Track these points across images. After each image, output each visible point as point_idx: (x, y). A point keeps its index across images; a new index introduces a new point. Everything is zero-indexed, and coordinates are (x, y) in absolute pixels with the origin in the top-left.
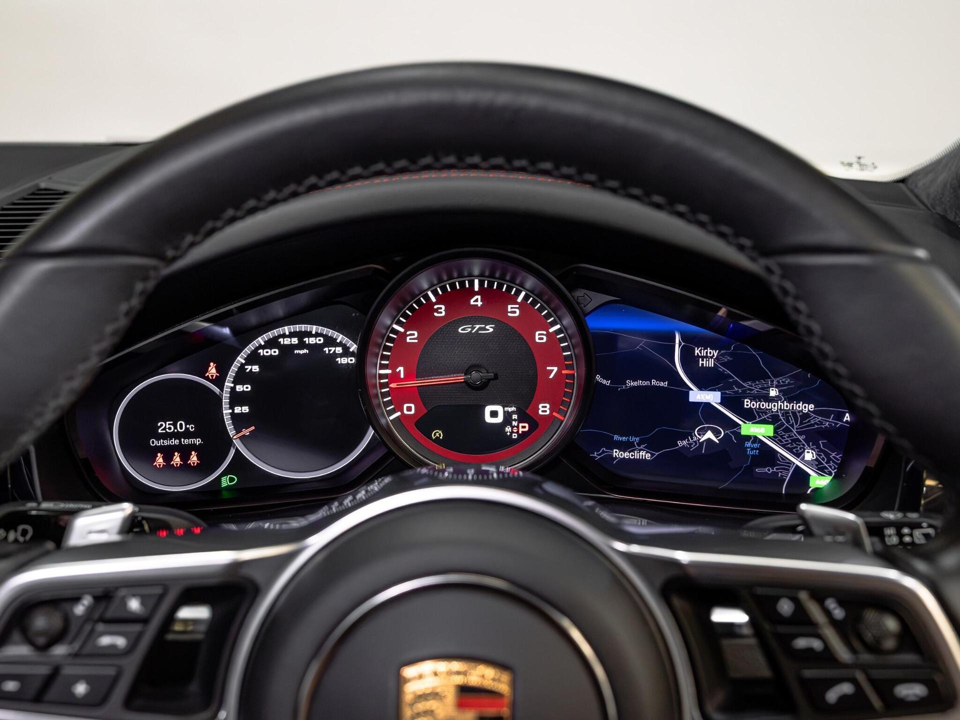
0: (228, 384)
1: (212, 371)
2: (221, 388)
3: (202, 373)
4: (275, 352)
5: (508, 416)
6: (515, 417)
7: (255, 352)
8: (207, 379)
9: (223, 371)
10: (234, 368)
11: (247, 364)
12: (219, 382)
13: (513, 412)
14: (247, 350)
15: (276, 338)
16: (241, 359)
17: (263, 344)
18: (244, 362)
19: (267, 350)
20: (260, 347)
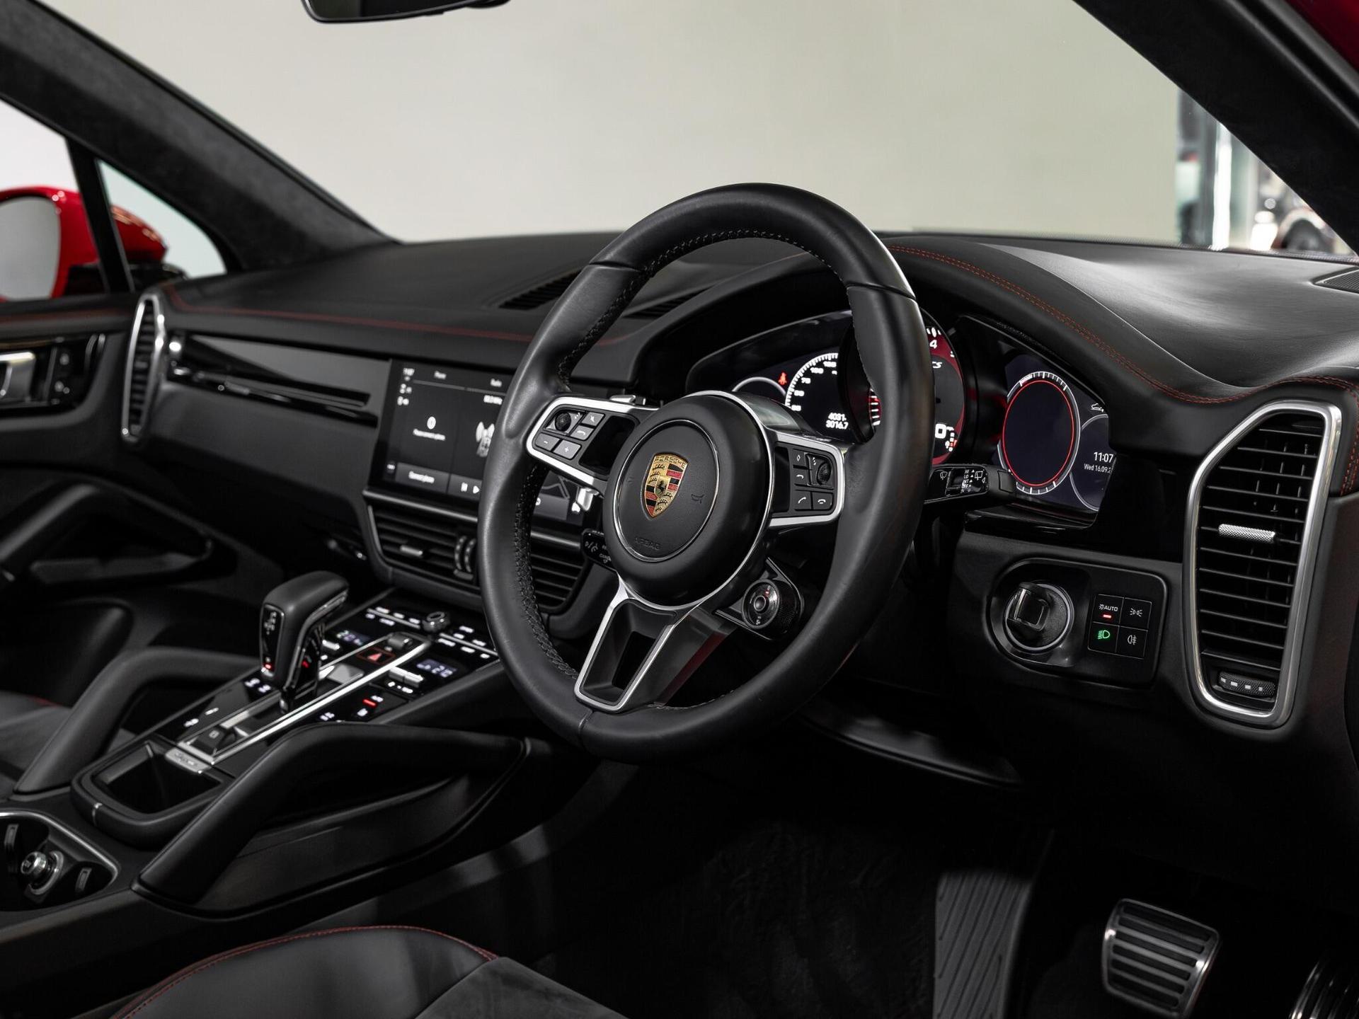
0: (791, 389)
1: (783, 379)
2: (786, 390)
3: (777, 379)
4: (820, 371)
5: (948, 433)
6: (952, 435)
7: (809, 370)
8: (779, 383)
9: (789, 379)
10: (795, 379)
11: (804, 376)
12: (786, 387)
13: (952, 432)
14: (804, 368)
15: (822, 361)
16: (800, 373)
17: (814, 364)
18: (802, 375)
19: (816, 369)
20: (813, 366)
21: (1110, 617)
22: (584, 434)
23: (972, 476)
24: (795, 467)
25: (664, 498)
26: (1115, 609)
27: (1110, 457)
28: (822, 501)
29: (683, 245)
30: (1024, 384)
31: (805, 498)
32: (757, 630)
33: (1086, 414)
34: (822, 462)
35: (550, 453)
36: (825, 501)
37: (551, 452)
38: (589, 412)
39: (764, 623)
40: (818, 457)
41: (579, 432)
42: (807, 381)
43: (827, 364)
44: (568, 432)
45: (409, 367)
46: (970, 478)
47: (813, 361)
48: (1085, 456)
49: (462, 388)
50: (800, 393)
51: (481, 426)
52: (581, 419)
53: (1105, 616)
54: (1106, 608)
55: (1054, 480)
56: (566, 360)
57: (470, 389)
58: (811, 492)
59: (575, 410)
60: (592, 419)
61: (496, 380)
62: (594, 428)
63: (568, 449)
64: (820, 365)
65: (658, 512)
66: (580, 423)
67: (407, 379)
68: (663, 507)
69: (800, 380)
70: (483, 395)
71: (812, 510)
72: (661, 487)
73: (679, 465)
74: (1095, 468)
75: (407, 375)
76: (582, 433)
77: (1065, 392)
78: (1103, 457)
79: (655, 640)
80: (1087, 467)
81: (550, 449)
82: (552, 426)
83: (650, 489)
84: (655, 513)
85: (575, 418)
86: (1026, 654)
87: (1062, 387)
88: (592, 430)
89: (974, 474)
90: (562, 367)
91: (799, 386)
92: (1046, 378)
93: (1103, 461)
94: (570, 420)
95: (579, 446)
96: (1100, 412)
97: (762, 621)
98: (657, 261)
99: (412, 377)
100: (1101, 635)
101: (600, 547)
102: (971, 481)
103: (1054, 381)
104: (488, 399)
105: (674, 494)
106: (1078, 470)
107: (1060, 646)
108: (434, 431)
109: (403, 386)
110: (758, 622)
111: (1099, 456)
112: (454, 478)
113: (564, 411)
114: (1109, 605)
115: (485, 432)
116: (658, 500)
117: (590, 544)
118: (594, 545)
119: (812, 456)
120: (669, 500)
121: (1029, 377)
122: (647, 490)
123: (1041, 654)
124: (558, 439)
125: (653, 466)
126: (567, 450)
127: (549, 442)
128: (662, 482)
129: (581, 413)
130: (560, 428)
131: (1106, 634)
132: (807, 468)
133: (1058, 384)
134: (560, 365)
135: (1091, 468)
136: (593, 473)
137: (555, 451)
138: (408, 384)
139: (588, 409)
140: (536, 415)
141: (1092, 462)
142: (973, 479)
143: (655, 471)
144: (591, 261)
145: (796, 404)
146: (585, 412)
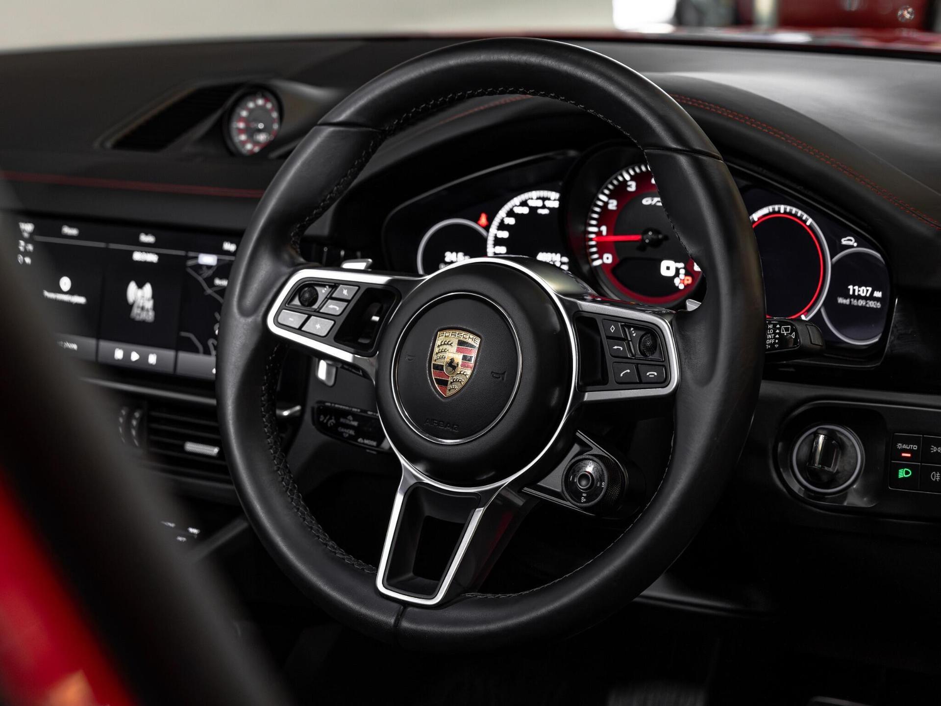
0: (493, 230)
1: (483, 220)
2: (488, 232)
3: (476, 221)
4: (525, 210)
5: (678, 270)
6: (682, 271)
7: (512, 210)
8: (479, 225)
9: (490, 220)
10: (497, 220)
11: (507, 217)
12: (487, 228)
13: (682, 268)
14: (507, 208)
15: (526, 201)
16: (502, 213)
17: (518, 204)
18: (504, 215)
19: (521, 208)
20: (516, 206)
21: (909, 455)
22: (338, 308)
23: (778, 331)
24: (608, 337)
25: (459, 377)
26: (915, 447)
27: (867, 291)
28: (652, 374)
29: (432, 103)
30: (759, 219)
31: (628, 371)
32: (585, 509)
33: (836, 248)
34: (642, 333)
35: (299, 332)
36: (656, 374)
37: (299, 330)
38: (339, 284)
39: (590, 502)
40: (637, 328)
41: (331, 306)
42: (511, 221)
43: (532, 203)
44: (315, 307)
45: (26, 222)
46: (775, 333)
47: (517, 200)
48: (838, 288)
49: (102, 245)
50: (505, 234)
51: (132, 286)
52: (332, 293)
53: (904, 455)
54: (905, 446)
55: (802, 314)
56: (299, 228)
57: (113, 246)
58: (638, 364)
59: (322, 283)
60: (345, 292)
61: (147, 234)
62: (348, 301)
63: (320, 326)
64: (524, 204)
65: (453, 392)
66: (330, 297)
67: (26, 235)
68: (457, 387)
69: (502, 221)
70: (131, 253)
71: (641, 382)
72: (452, 365)
73: (470, 341)
74: (851, 302)
75: (24, 231)
76: (334, 308)
77: (810, 227)
78: (859, 291)
79: (464, 525)
80: (841, 300)
81: (297, 327)
82: (296, 302)
83: (439, 368)
84: (449, 394)
85: (323, 292)
86: (822, 496)
87: (805, 222)
88: (346, 304)
89: (780, 329)
90: (294, 236)
91: (502, 226)
92: (785, 212)
93: (859, 295)
94: (317, 294)
95: (333, 322)
96: (852, 247)
97: (589, 499)
98: (399, 120)
99: (32, 234)
100: (902, 474)
101: (337, 419)
102: (777, 336)
103: (795, 215)
104: (138, 256)
105: (469, 372)
106: (830, 303)
107: (855, 486)
108: (71, 292)
109: (22, 243)
110: (583, 500)
111: (854, 290)
112: (104, 345)
113: (310, 285)
114: (908, 444)
115: (140, 293)
116: (450, 380)
117: (325, 418)
118: (330, 418)
119: (629, 328)
120: (464, 380)
121: (765, 211)
122: (433, 369)
123: (837, 495)
124: (306, 316)
125: (438, 342)
126: (318, 326)
127: (294, 319)
128: (452, 360)
129: (330, 286)
130: (306, 304)
131: (907, 473)
132: (625, 339)
133: (800, 218)
134: (292, 234)
135: (846, 302)
136: (352, 350)
137: (303, 329)
138: (27, 241)
139: (338, 282)
140: (275, 290)
141: (846, 295)
142: (779, 334)
143: (441, 348)
144: (320, 122)
145: (500, 245)
146: (334, 285)
